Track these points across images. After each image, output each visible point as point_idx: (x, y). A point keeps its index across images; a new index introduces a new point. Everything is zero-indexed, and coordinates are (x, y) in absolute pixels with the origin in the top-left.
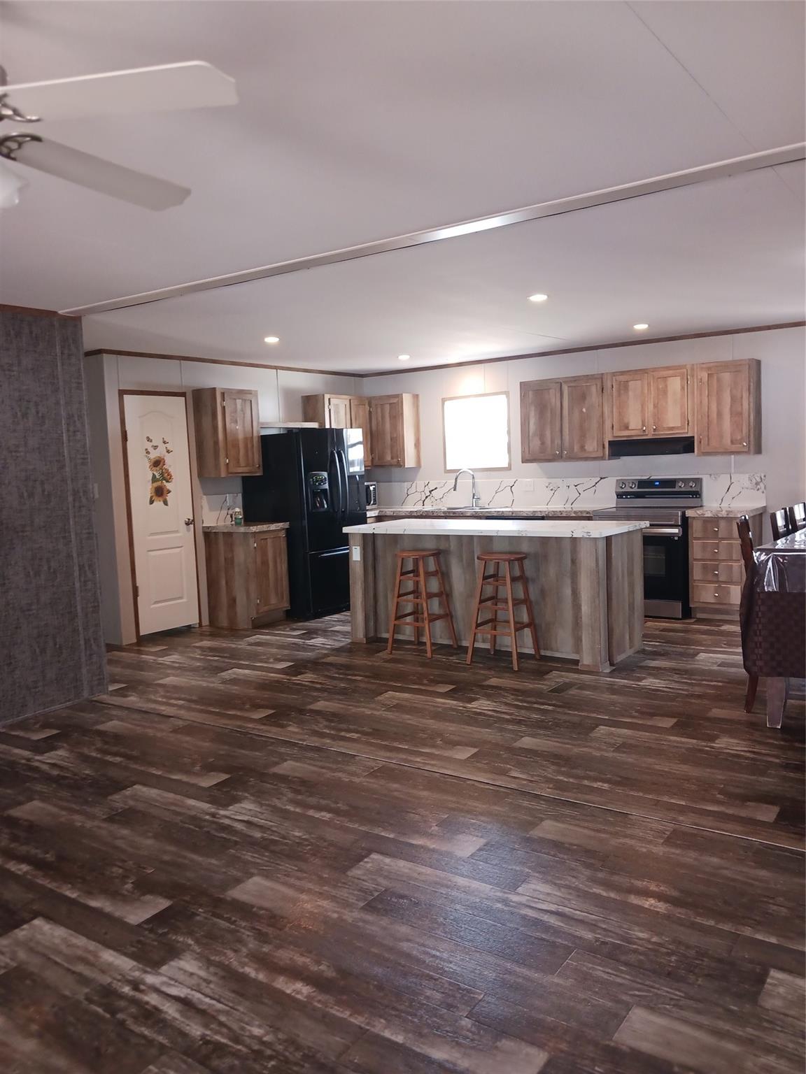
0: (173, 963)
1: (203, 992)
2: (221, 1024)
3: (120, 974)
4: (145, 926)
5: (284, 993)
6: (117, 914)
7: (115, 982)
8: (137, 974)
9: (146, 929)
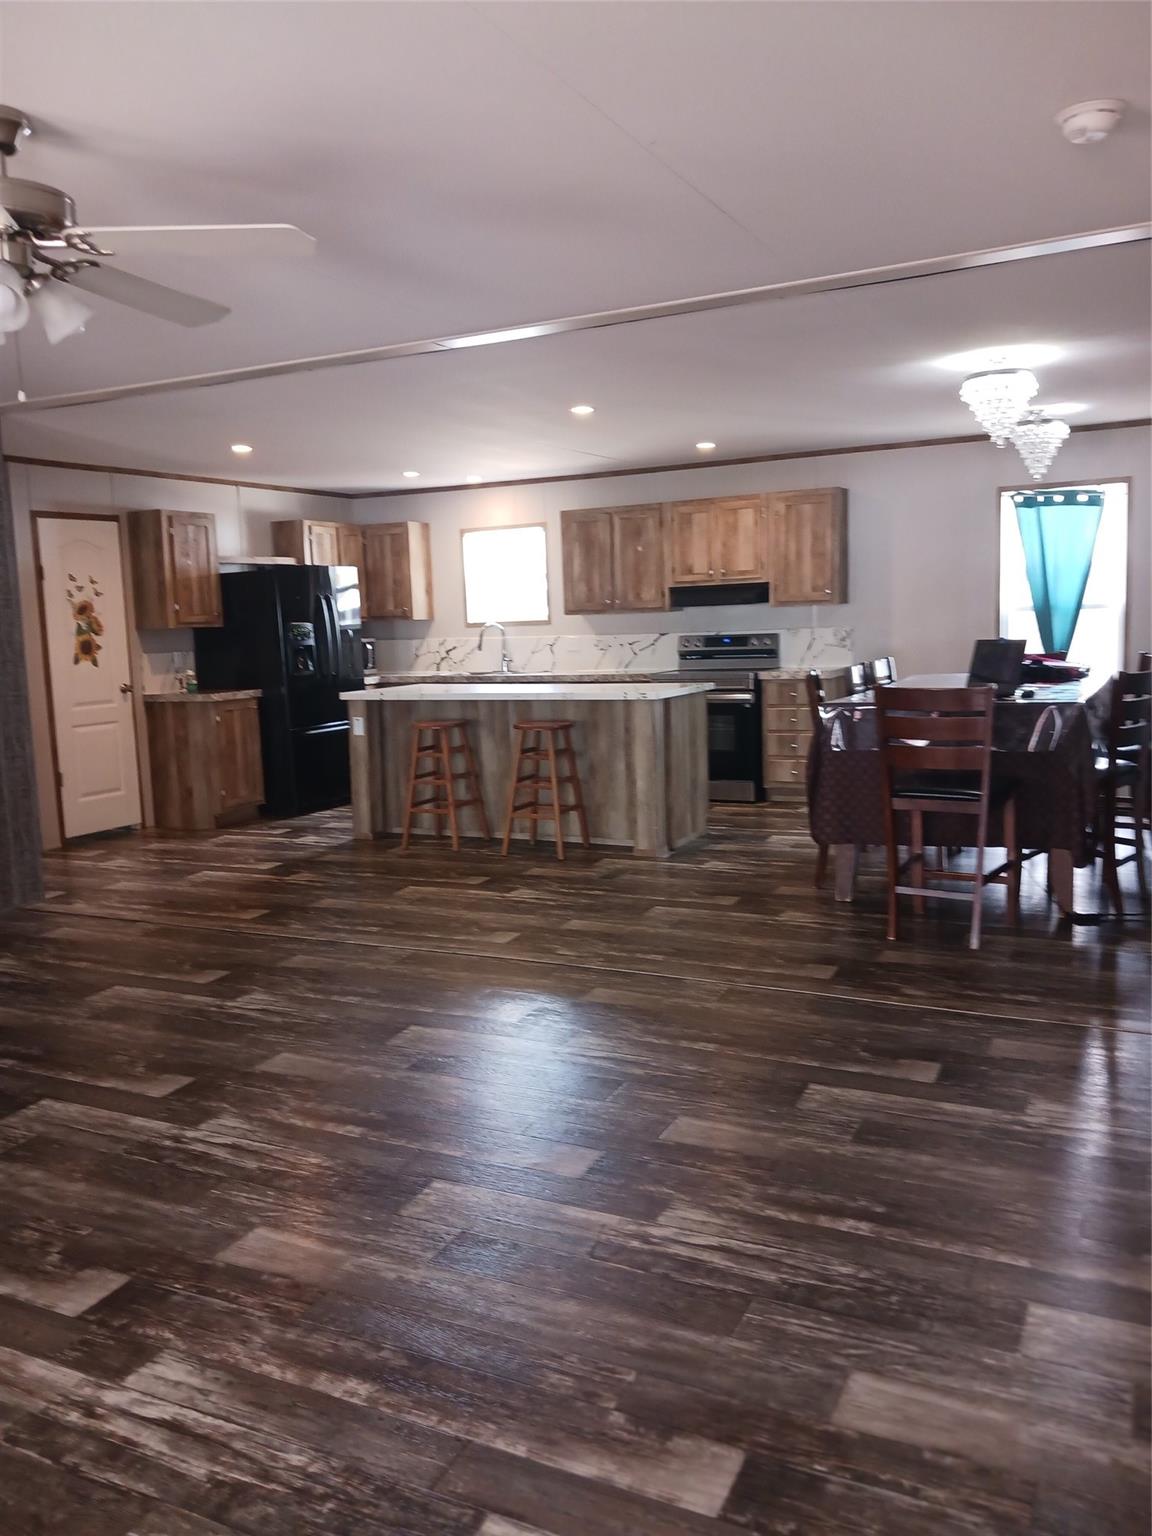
0: (143, 1370)
1: (199, 1409)
2: (237, 1454)
3: (60, 1395)
4: (92, 1318)
5: (329, 1397)
6: (41, 1302)
7: (52, 1406)
8: (88, 1391)
9: (92, 1322)
